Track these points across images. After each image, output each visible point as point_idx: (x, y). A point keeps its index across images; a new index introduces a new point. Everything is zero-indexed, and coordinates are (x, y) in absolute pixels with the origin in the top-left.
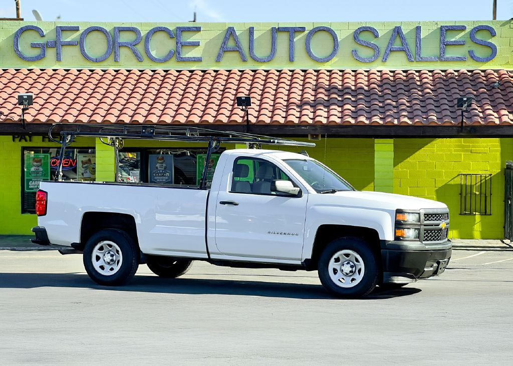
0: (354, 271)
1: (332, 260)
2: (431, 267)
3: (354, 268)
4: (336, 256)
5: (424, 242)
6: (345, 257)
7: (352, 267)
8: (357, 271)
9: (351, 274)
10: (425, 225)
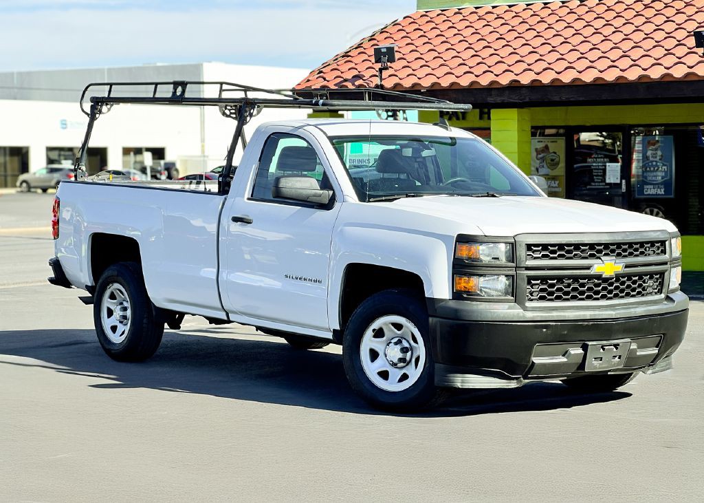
0: (408, 358)
1: (369, 333)
2: (564, 355)
3: (409, 354)
4: (376, 325)
5: (528, 304)
6: (393, 328)
7: (404, 350)
8: (413, 360)
9: (402, 364)
10: (528, 269)
